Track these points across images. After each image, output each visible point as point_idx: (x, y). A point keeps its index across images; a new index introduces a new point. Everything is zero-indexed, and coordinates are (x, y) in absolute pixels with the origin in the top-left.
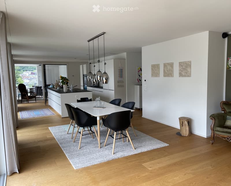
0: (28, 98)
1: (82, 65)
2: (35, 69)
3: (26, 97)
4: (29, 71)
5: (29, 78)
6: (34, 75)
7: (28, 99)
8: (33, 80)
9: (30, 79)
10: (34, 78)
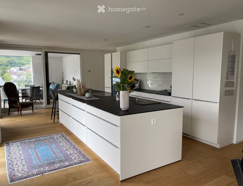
0: (20, 106)
1: (110, 54)
2: (23, 65)
3: (17, 106)
4: (17, 66)
5: (17, 74)
6: (22, 71)
7: (20, 108)
8: (21, 76)
9: (19, 75)
10: (22, 74)
